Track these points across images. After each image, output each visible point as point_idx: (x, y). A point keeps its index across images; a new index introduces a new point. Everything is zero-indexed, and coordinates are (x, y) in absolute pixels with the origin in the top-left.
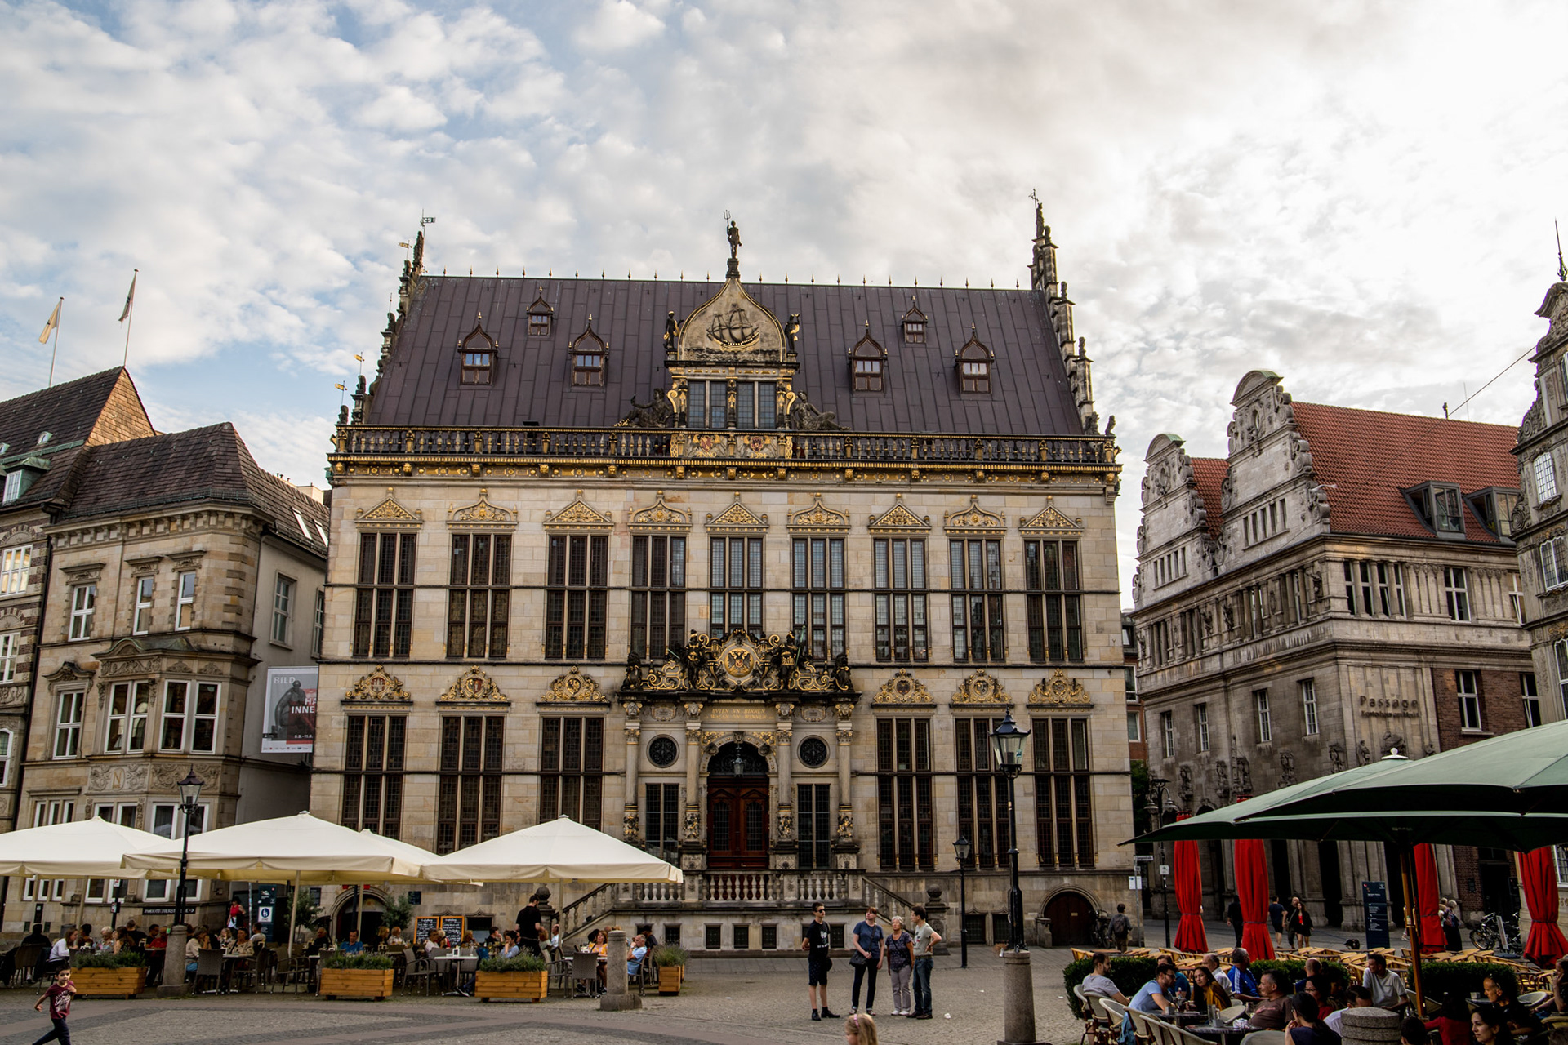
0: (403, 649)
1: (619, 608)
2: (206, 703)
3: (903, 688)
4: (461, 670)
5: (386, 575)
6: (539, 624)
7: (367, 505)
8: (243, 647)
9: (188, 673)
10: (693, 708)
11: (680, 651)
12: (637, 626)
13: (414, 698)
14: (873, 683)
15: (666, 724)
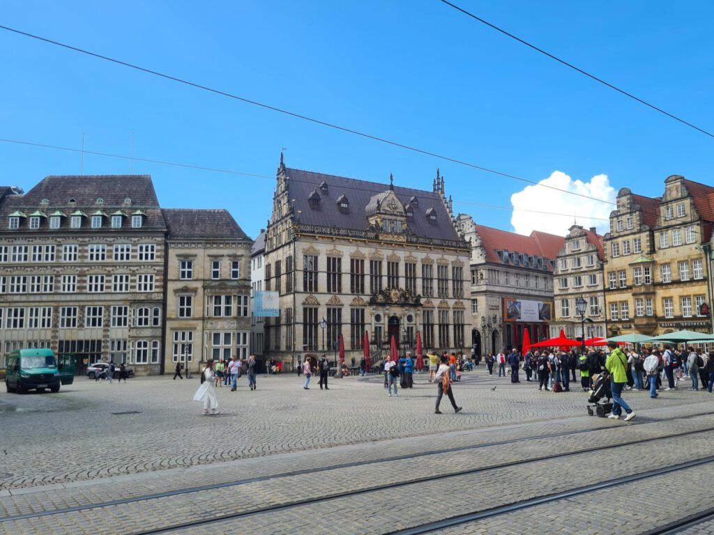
0: (316, 289)
1: (367, 279)
2: (246, 301)
4: (331, 296)
6: (349, 284)
7: (305, 247)
10: (384, 307)
11: (381, 292)
12: (371, 285)
13: (320, 303)
14: (423, 301)
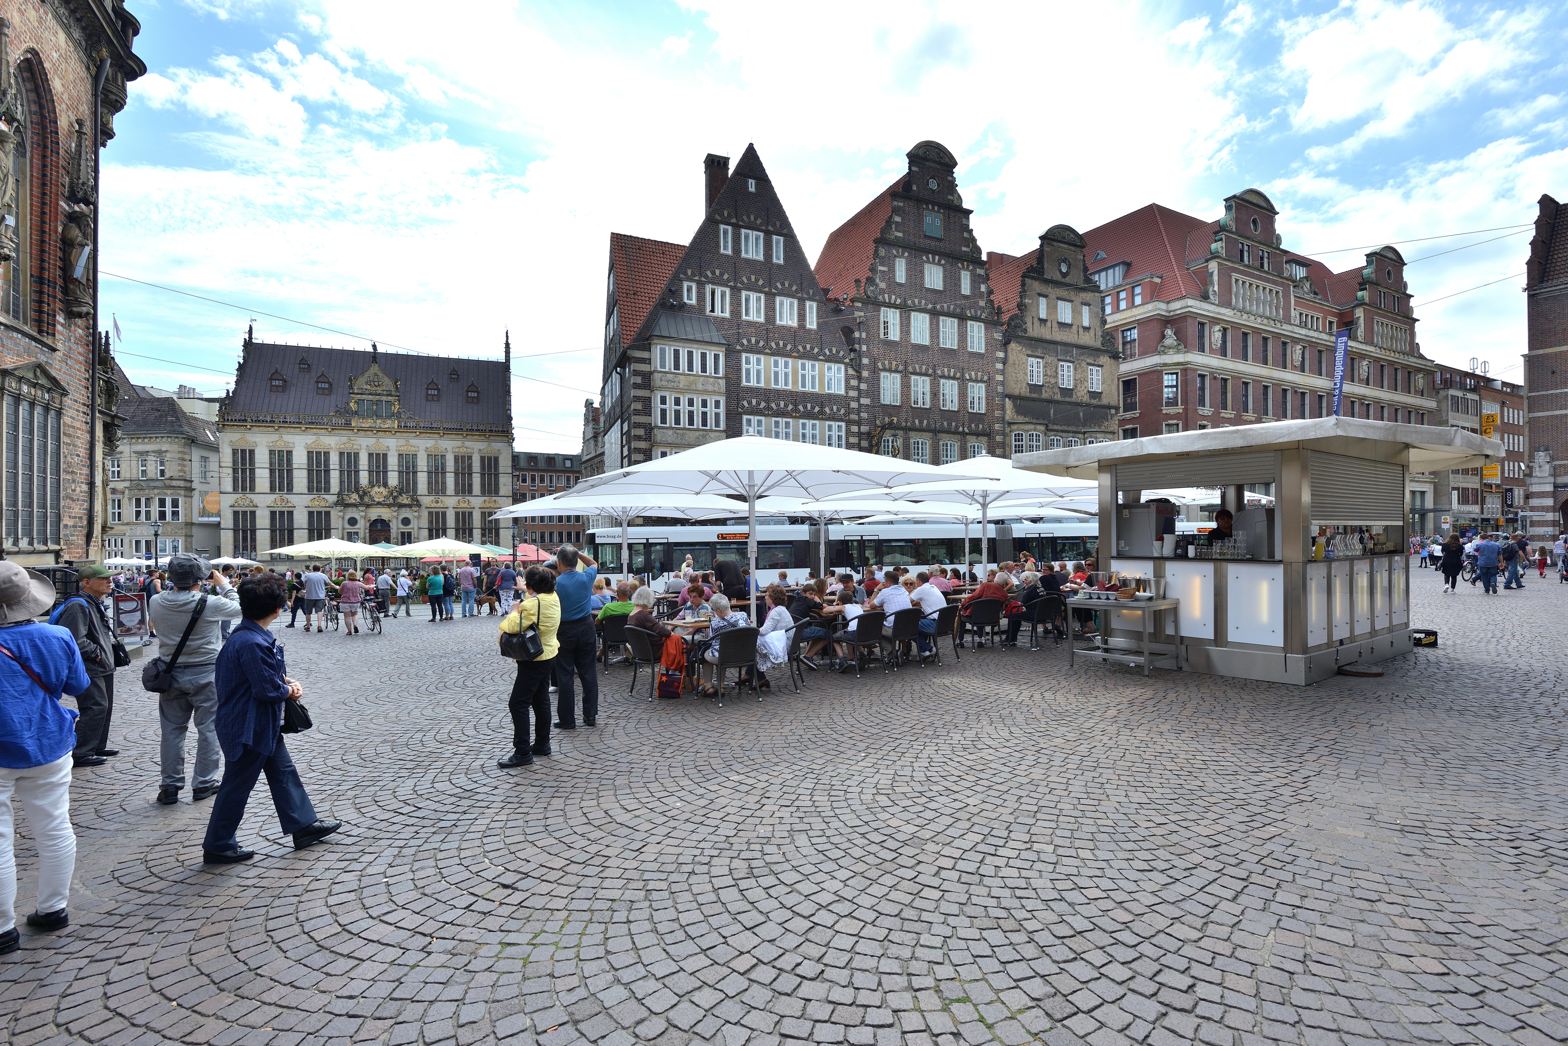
0: (252, 489)
2: (175, 504)
3: (437, 502)
4: (276, 495)
5: (244, 463)
6: (305, 481)
7: (234, 439)
8: (188, 485)
9: (166, 494)
10: (361, 508)
11: (357, 490)
12: (341, 482)
13: (259, 505)
14: (427, 501)
15: (351, 513)
